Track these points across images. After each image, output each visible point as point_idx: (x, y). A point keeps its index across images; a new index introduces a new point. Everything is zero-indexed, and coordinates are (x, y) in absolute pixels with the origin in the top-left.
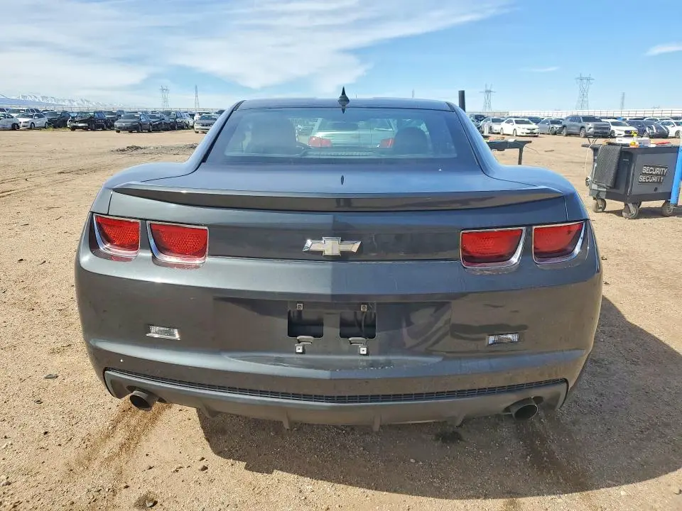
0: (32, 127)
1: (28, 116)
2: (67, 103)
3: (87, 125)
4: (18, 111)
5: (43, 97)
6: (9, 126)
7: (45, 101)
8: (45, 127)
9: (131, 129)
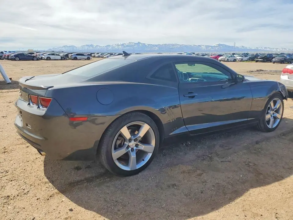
0: (242, 60)
1: (241, 56)
2: (275, 50)
3: (263, 60)
4: (238, 54)
5: (265, 48)
6: (233, 60)
7: (265, 49)
8: (247, 61)
9: (282, 62)
